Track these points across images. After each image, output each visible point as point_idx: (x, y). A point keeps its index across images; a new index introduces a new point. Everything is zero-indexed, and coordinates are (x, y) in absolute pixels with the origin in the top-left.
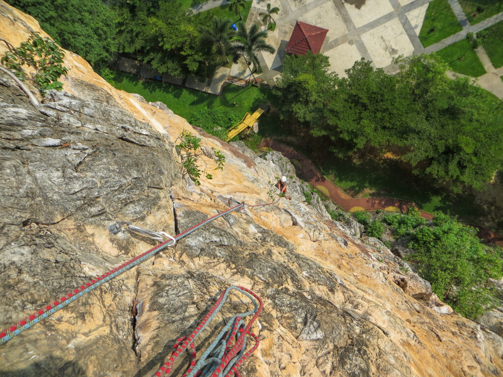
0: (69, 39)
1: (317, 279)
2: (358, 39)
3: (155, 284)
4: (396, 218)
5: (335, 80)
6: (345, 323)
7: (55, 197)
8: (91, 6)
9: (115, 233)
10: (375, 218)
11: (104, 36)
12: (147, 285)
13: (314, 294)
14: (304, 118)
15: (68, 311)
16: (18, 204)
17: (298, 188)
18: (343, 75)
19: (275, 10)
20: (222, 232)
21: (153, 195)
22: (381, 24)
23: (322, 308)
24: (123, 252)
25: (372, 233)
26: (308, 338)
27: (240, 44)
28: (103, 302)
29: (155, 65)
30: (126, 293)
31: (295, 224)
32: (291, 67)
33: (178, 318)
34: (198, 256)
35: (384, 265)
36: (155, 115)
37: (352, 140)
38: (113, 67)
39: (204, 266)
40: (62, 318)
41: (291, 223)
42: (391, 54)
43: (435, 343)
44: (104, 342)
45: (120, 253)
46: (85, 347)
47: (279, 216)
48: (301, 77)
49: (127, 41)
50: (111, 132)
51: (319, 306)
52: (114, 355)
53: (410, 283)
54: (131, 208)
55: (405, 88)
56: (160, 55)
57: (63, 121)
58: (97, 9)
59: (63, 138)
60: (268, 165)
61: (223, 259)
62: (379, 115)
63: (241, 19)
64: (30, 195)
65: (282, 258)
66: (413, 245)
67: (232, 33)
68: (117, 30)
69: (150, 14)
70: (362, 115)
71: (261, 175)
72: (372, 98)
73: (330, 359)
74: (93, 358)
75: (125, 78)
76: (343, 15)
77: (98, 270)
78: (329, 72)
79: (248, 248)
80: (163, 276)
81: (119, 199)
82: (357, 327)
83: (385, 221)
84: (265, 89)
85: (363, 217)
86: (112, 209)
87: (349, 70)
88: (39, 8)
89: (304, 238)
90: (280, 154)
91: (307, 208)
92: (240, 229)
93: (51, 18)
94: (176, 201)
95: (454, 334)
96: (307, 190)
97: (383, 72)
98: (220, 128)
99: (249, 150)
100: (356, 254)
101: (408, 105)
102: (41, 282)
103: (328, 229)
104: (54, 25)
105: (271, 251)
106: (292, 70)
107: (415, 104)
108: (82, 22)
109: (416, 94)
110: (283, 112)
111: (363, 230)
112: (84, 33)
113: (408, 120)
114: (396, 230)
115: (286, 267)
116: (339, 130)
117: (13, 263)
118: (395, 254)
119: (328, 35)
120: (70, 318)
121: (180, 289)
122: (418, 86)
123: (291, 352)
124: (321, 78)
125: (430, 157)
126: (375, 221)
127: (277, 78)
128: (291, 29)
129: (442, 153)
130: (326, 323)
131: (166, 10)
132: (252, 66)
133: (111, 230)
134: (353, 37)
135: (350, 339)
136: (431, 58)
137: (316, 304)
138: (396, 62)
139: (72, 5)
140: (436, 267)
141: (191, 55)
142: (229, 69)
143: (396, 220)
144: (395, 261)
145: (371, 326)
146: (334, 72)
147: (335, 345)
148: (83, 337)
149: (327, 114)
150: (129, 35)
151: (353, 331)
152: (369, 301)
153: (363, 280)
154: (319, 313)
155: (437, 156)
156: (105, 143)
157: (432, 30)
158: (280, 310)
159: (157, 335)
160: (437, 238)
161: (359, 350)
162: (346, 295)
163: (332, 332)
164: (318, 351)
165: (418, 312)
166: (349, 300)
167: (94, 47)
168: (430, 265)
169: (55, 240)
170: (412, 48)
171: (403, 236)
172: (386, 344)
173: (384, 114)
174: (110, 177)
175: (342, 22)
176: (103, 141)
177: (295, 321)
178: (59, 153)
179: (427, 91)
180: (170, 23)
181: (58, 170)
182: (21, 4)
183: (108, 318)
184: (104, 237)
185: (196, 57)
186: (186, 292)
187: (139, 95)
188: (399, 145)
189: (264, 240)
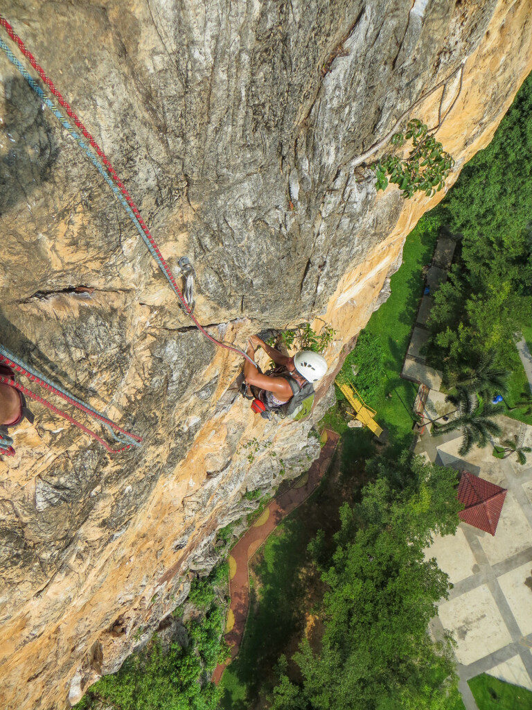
0: (479, 177)
1: (120, 504)
2: (481, 581)
3: (114, 310)
4: (217, 625)
5: (421, 543)
6: (55, 539)
7: (220, 202)
8: (524, 206)
9: (179, 263)
10: (218, 594)
11: (483, 221)
12: (113, 302)
13: (98, 500)
14: (367, 495)
15: (80, 229)
16: (208, 168)
17: (267, 481)
18: (428, 554)
19: (522, 459)
20: (185, 383)
21: (231, 302)
22: (503, 616)
23: (77, 510)
24: (156, 272)
25: (196, 588)
26: (38, 490)
27: (473, 406)
28: (91, 261)
29: (446, 287)
30: (102, 281)
31: (209, 476)
32: (440, 477)
33: (69, 339)
34: (152, 355)
35: (147, 603)
36: (370, 287)
37: (333, 564)
38: (443, 232)
39: (139, 362)
40: (73, 224)
41: (211, 470)
42: (459, 629)
43: (26, 672)
44: (43, 267)
45: (154, 269)
46: (38, 250)
47: (221, 453)
48: (426, 493)
49: (478, 252)
50: (316, 250)
51: (81, 506)
52: (28, 278)
53: (118, 642)
54: (212, 278)
55: (407, 648)
56: (458, 295)
57: (328, 196)
58: (520, 214)
59: (299, 203)
60: (300, 439)
61: (148, 384)
62: (369, 607)
63: (509, 408)
64: (221, 178)
65: (151, 458)
66: (175, 650)
67: (489, 395)
68: (492, 239)
69: (516, 284)
70: (368, 581)
71: (286, 428)
72: (394, 597)
73: (9, 518)
74: (26, 259)
75: (427, 248)
76: (516, 559)
77: (130, 251)
78: (433, 535)
79: (165, 415)
80: (123, 319)
81: (223, 266)
82: (49, 555)
83: (214, 608)
84: (410, 441)
85: (220, 576)
86: (210, 258)
87: (435, 565)
88: (519, 140)
89: (188, 488)
90: (316, 456)
91: (234, 492)
92: (192, 405)
93: (507, 155)
94: (230, 326)
95: (38, 701)
96: (263, 495)
97: (433, 616)
98: (355, 373)
99: (322, 413)
100: (162, 561)
101: (383, 652)
102: (113, 202)
103: (202, 523)
104: (496, 157)
105: (161, 443)
106: (436, 481)
107: (383, 663)
108: (501, 194)
109: (398, 666)
110: (376, 464)
111: (201, 575)
112: (486, 195)
113: (360, 651)
114: (198, 624)
115: (137, 463)
116: (348, 545)
117: (136, 173)
118: (164, 621)
119: (487, 535)
120: (73, 232)
121: (106, 339)
122: (411, 669)
123: (21, 468)
124: (424, 521)
125: (304, 682)
126: (213, 593)
127: (425, 457)
128: (496, 481)
129: (310, 703)
130: (57, 514)
131: (521, 304)
132: (442, 422)
133: (182, 259)
134: (485, 573)
135: (34, 544)
136: (452, 691)
137: (84, 501)
138: (446, 637)
139: (523, 183)
140: (139, 683)
141: (458, 338)
142: (438, 389)
143: (213, 626)
144: (152, 621)
145: (50, 575)
146: (432, 542)
147: (26, 524)
148: (50, 246)
149: (373, 528)
150: (486, 255)
151: (45, 550)
152: (86, 574)
153: (122, 570)
154: (70, 505)
155: (306, 694)
156: (298, 247)
157: (494, 696)
158: (77, 456)
159: (49, 318)
160: (183, 688)
161: (18, 556)
162: (97, 543)
163: (44, 522)
164: (20, 503)
165: (73, 650)
166: (90, 546)
167: (467, 208)
168: (144, 673)
169: (167, 206)
170: (467, 662)
171: (189, 636)
172: (24, 593)
173: (369, 614)
174: (251, 256)
175: (506, 557)
176: (300, 245)
177: (62, 475)
178: (281, 199)
179: (403, 681)
180: (502, 309)
181: (254, 203)
182: (523, 119)
183: (71, 267)
184: (174, 252)
185: (456, 344)
186: (102, 346)
187: (399, 266)
188: (325, 636)
189: (179, 434)
